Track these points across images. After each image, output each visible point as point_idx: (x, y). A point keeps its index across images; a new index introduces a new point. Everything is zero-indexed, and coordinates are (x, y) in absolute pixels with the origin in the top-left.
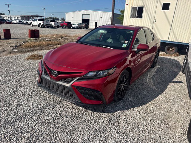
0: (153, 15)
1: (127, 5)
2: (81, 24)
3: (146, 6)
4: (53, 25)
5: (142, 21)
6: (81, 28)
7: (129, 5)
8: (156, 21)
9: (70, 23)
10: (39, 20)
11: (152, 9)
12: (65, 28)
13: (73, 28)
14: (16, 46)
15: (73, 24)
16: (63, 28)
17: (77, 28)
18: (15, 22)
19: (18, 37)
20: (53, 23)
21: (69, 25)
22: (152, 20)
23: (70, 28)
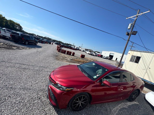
0: (148, 64)
1: (129, 54)
2: (108, 57)
3: (143, 57)
4: (94, 55)
5: (138, 65)
6: (107, 59)
7: (130, 54)
8: (150, 68)
9: (102, 55)
10: (89, 52)
11: (148, 60)
12: (99, 57)
13: (103, 58)
14: (72, 59)
15: (104, 56)
16: (98, 57)
17: (105, 58)
18: (82, 50)
19: (77, 56)
20: (94, 54)
21: (101, 56)
22: (146, 67)
23: (102, 57)
